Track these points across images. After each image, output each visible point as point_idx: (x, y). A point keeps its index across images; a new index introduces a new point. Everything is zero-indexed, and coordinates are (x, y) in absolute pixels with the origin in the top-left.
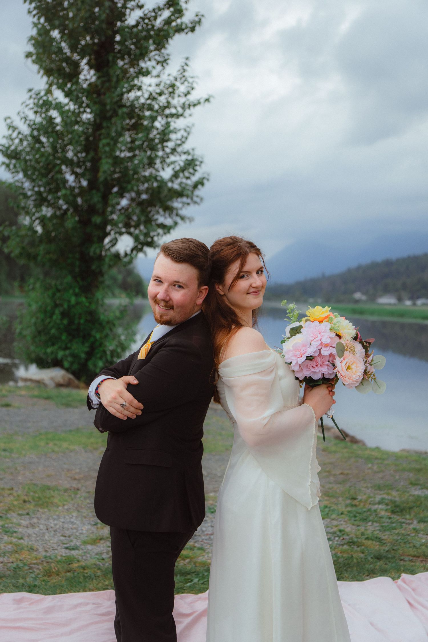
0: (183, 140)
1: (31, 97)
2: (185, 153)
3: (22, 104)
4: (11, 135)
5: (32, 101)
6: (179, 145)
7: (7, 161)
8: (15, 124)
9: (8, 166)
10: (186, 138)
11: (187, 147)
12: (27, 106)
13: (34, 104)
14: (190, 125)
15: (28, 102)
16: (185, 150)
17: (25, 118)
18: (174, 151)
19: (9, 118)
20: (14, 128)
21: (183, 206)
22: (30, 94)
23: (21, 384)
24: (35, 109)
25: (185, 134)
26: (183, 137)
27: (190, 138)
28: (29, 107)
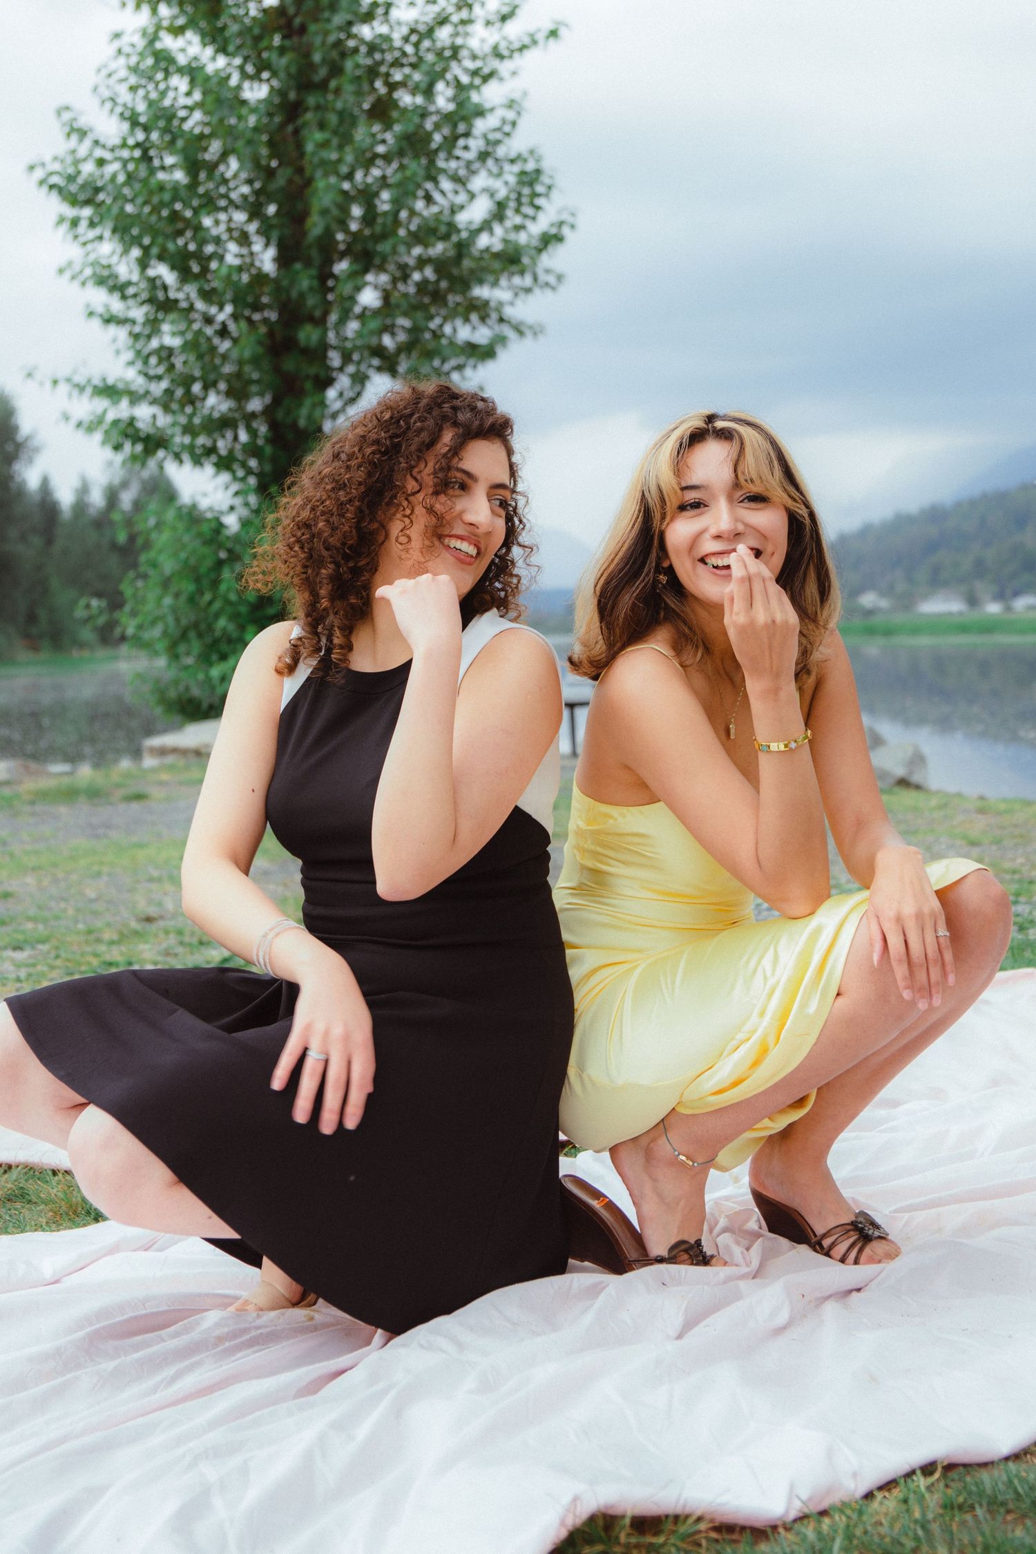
0: (507, 128)
1: (119, 51)
2: (512, 161)
3: (99, 70)
4: (74, 152)
5: (122, 61)
6: (498, 142)
7: (70, 212)
8: (82, 122)
9: (75, 223)
10: (514, 124)
11: (516, 144)
12: (110, 75)
13: (130, 68)
14: (516, 96)
15: (113, 65)
16: (513, 155)
17: (112, 99)
18: (483, 156)
19: (67, 108)
20: (83, 133)
21: (516, 295)
22: (116, 44)
23: (149, 762)
24: (133, 80)
25: (510, 115)
26: (504, 121)
27: (523, 124)
28: (115, 77)
